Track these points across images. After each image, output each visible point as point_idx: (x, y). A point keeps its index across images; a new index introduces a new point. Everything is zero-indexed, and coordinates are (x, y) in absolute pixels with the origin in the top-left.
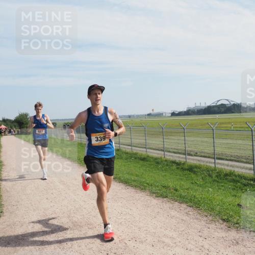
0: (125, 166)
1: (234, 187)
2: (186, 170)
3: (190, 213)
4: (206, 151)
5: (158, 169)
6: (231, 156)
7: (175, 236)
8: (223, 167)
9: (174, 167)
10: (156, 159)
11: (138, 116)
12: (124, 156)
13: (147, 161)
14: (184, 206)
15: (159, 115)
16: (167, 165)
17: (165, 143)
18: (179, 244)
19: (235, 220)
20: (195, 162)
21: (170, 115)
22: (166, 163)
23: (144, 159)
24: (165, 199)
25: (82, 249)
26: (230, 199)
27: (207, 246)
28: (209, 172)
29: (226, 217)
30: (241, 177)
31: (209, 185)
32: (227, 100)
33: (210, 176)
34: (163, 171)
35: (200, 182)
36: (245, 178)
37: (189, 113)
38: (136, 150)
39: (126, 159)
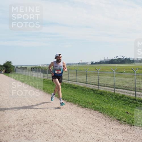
0: (65, 91)
1: (125, 103)
2: (98, 94)
3: (100, 116)
4: (110, 84)
5: (83, 93)
6: (124, 87)
7: (91, 128)
8: (119, 93)
9: (92, 92)
10: (82, 88)
11: (73, 64)
12: (65, 86)
13: (77, 89)
14: (97, 112)
15: (85, 64)
16: (88, 91)
17: (87, 79)
18: (94, 132)
19: (124, 120)
20: (104, 90)
21: (90, 64)
22: (87, 90)
23: (75, 88)
24: (87, 109)
25: (41, 134)
26: (122, 109)
27: (108, 133)
28: (111, 95)
29: (119, 118)
30: (128, 98)
31: (111, 102)
32: (122, 56)
33: (111, 97)
34: (86, 94)
35: (106, 100)
36: (131, 99)
37: (101, 63)
38: (71, 83)
39: (66, 88)
